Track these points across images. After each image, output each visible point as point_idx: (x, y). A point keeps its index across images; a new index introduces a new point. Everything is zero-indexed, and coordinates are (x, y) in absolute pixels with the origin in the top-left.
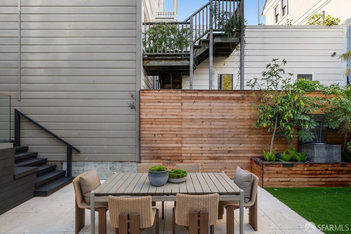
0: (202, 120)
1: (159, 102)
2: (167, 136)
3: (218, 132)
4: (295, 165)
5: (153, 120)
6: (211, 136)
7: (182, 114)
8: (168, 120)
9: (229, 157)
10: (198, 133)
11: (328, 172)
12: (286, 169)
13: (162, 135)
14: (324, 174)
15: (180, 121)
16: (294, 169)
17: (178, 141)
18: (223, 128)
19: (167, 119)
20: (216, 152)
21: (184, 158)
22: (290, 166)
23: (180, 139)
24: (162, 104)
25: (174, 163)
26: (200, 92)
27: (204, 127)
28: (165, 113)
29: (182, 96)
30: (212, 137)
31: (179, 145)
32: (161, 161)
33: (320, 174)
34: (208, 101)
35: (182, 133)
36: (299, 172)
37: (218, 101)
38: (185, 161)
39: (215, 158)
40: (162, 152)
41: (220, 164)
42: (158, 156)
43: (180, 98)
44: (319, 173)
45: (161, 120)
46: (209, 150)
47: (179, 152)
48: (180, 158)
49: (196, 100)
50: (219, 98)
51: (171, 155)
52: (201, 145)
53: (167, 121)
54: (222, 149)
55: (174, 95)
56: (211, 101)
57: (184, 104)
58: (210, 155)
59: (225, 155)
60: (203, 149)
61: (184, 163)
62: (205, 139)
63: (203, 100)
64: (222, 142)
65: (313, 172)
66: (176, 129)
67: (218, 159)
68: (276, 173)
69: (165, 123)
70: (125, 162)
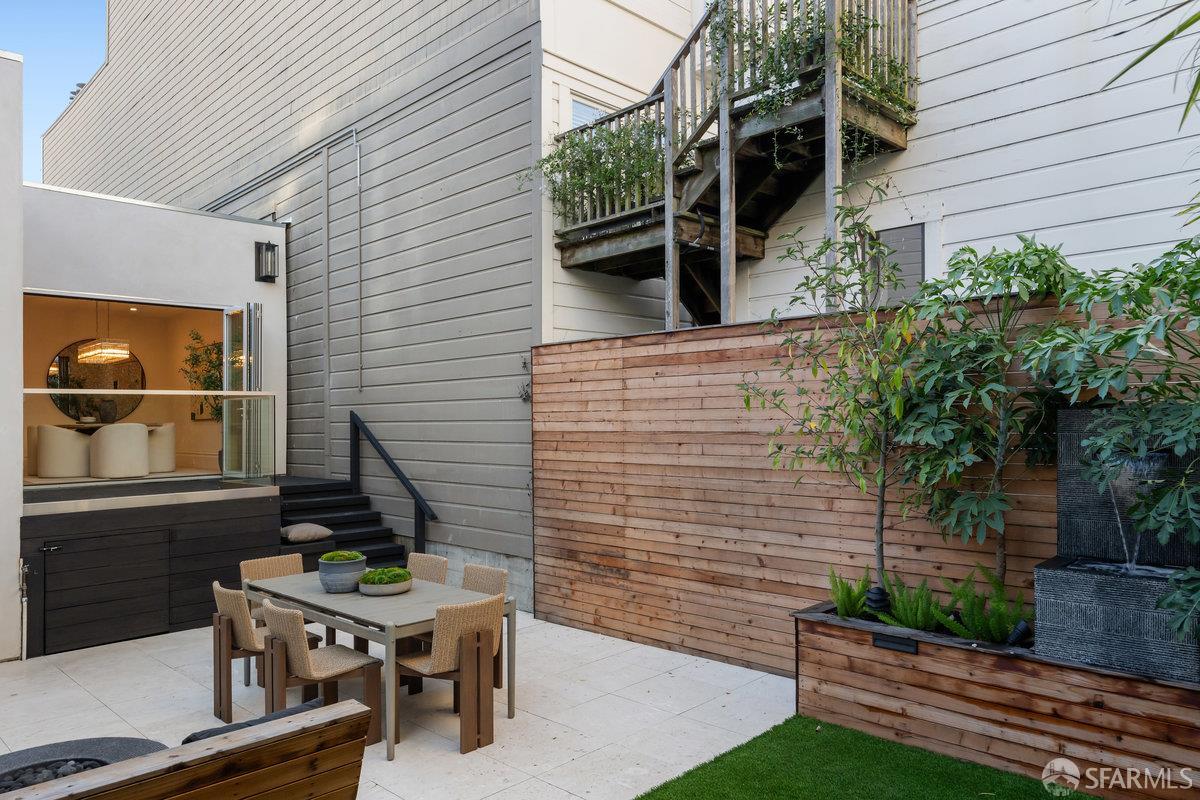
0: (676, 439)
1: (571, 381)
2: (591, 487)
3: (725, 484)
4: (930, 650)
5: (559, 438)
6: (704, 497)
7: (626, 416)
8: (592, 438)
9: (761, 580)
10: (668, 484)
11: (1100, 717)
12: (889, 657)
13: (580, 483)
14: (1078, 723)
15: (622, 439)
16: (926, 663)
17: (618, 508)
18: (742, 469)
19: (590, 435)
20: (722, 556)
21: (631, 565)
22: (902, 648)
23: (622, 500)
24: (577, 387)
25: (606, 577)
26: (674, 339)
27: (685, 461)
28: (585, 416)
29: (625, 356)
30: (708, 498)
31: (619, 521)
32: (578, 567)
33: (1055, 716)
34: (694, 368)
35: (627, 481)
36: (946, 685)
37: (725, 366)
38: (634, 576)
39: (714, 580)
40: (579, 539)
41: (731, 604)
42: (570, 551)
43: (620, 363)
44: (1050, 711)
45: (576, 438)
46: (699, 548)
47: (619, 542)
48: (620, 563)
49: (659, 369)
50: (728, 354)
51: (599, 550)
52: (676, 527)
53: (589, 440)
54: (738, 547)
55: (606, 354)
56: (705, 368)
57: (630, 383)
58: (704, 565)
59: (749, 572)
60: (681, 540)
61: (632, 582)
62: (686, 506)
63: (681, 368)
64: (737, 522)
65: (1013, 696)
66: (611, 469)
67: (725, 582)
68: (847, 665)
69: (584, 446)
70: (515, 559)
